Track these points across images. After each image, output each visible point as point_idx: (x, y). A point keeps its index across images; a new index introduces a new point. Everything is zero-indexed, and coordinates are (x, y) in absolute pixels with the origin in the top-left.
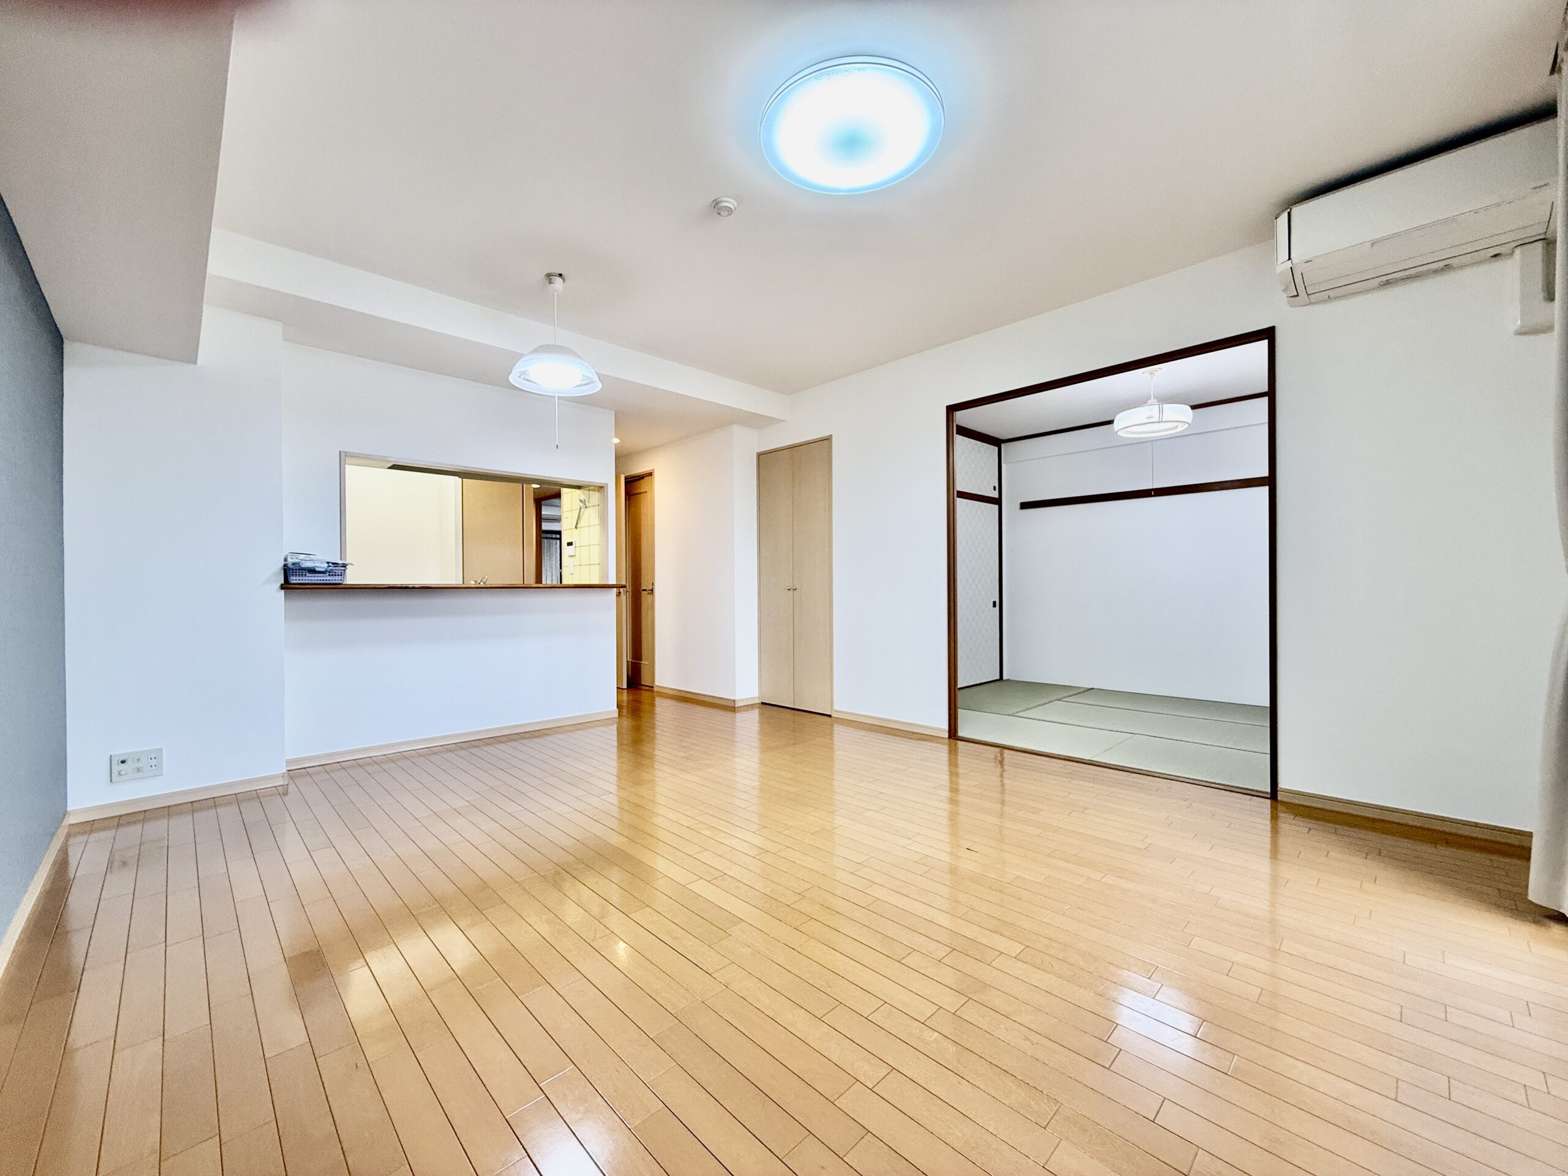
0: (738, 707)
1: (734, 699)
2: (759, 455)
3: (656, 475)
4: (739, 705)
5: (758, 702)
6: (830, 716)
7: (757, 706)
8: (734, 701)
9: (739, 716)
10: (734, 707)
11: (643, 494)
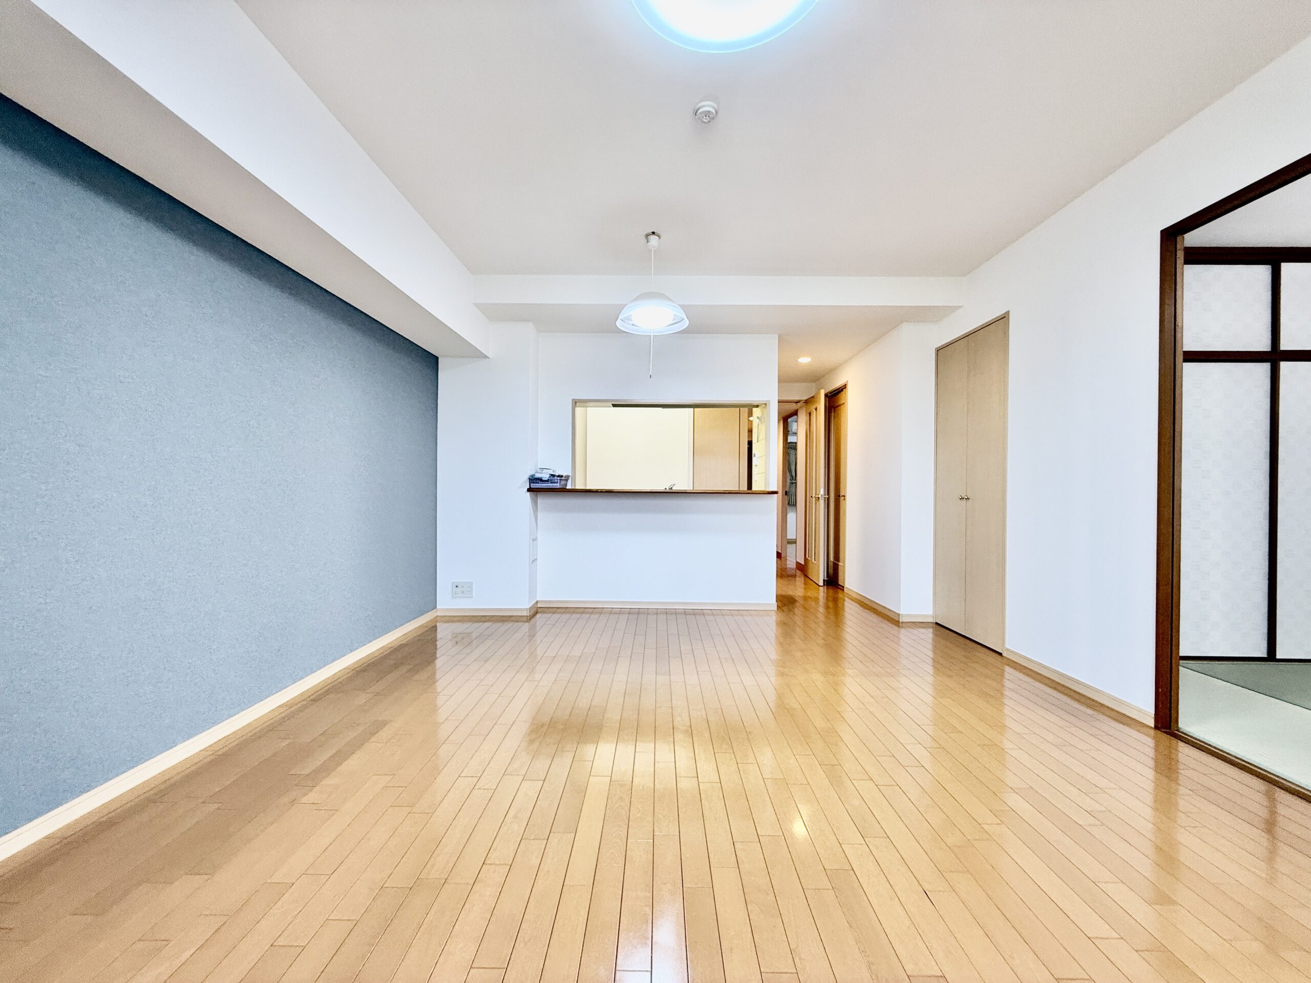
0: (902, 622)
1: (899, 613)
2: (937, 351)
3: (849, 387)
4: (904, 620)
5: (932, 621)
6: (1000, 654)
7: (931, 625)
8: (899, 615)
9: (904, 634)
10: (899, 622)
11: (842, 406)
